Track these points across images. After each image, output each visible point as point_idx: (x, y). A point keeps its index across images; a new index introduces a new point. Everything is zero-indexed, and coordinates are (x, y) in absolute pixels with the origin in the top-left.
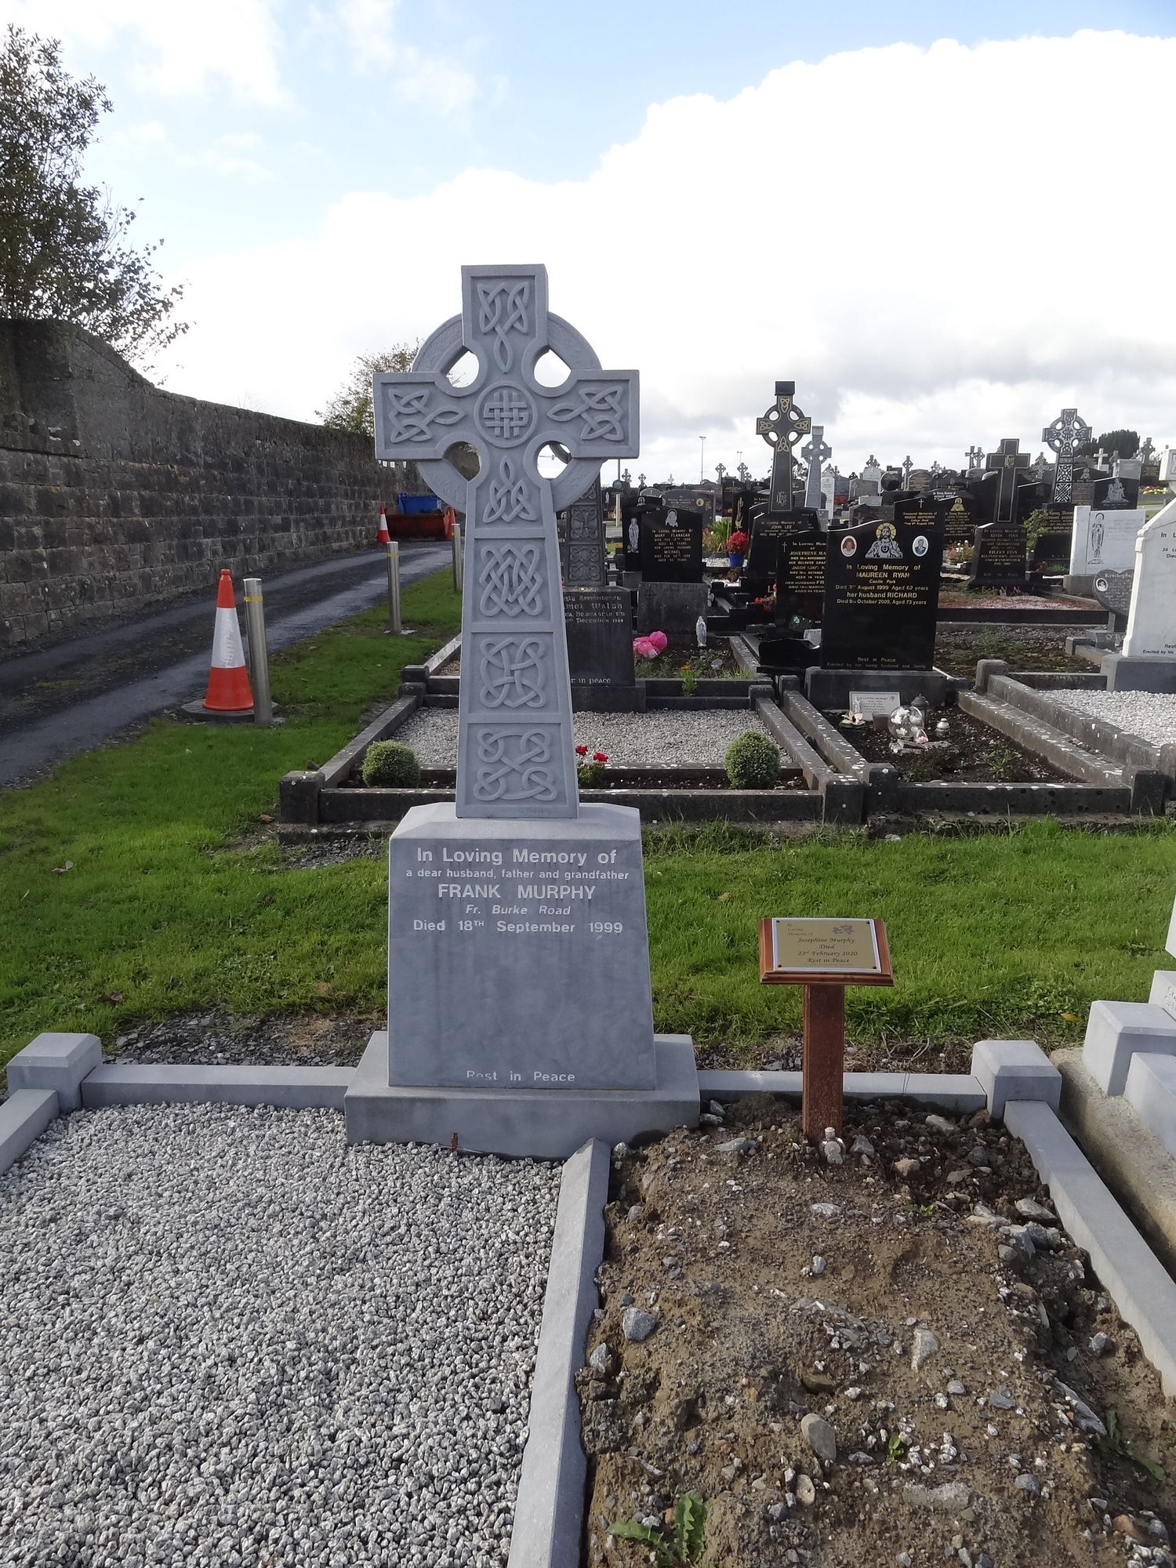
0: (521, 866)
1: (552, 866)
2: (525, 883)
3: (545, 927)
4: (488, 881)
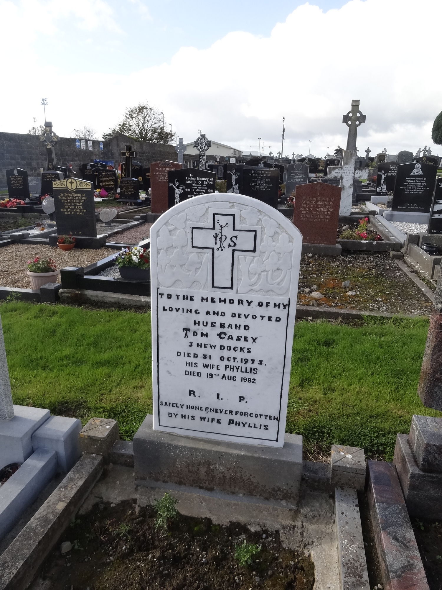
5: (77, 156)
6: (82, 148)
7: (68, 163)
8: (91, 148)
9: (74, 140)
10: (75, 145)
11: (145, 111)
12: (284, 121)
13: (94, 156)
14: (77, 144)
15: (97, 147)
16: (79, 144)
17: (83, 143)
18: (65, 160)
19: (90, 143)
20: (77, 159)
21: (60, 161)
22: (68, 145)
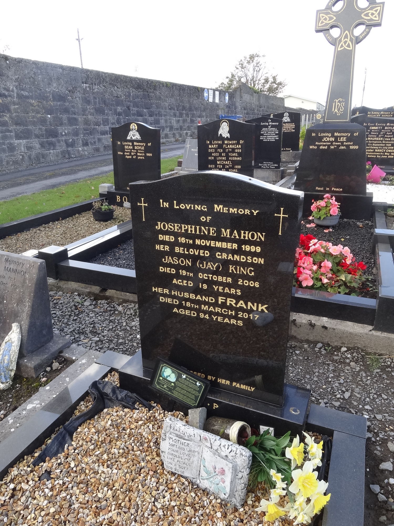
5: (204, 110)
6: (210, 101)
7: (196, 119)
8: (217, 101)
9: (203, 90)
10: (204, 96)
11: (256, 58)
13: (220, 110)
14: (206, 94)
15: (222, 99)
16: (207, 95)
17: (211, 92)
18: (193, 115)
19: (217, 93)
20: (204, 114)
21: (188, 117)
22: (197, 97)
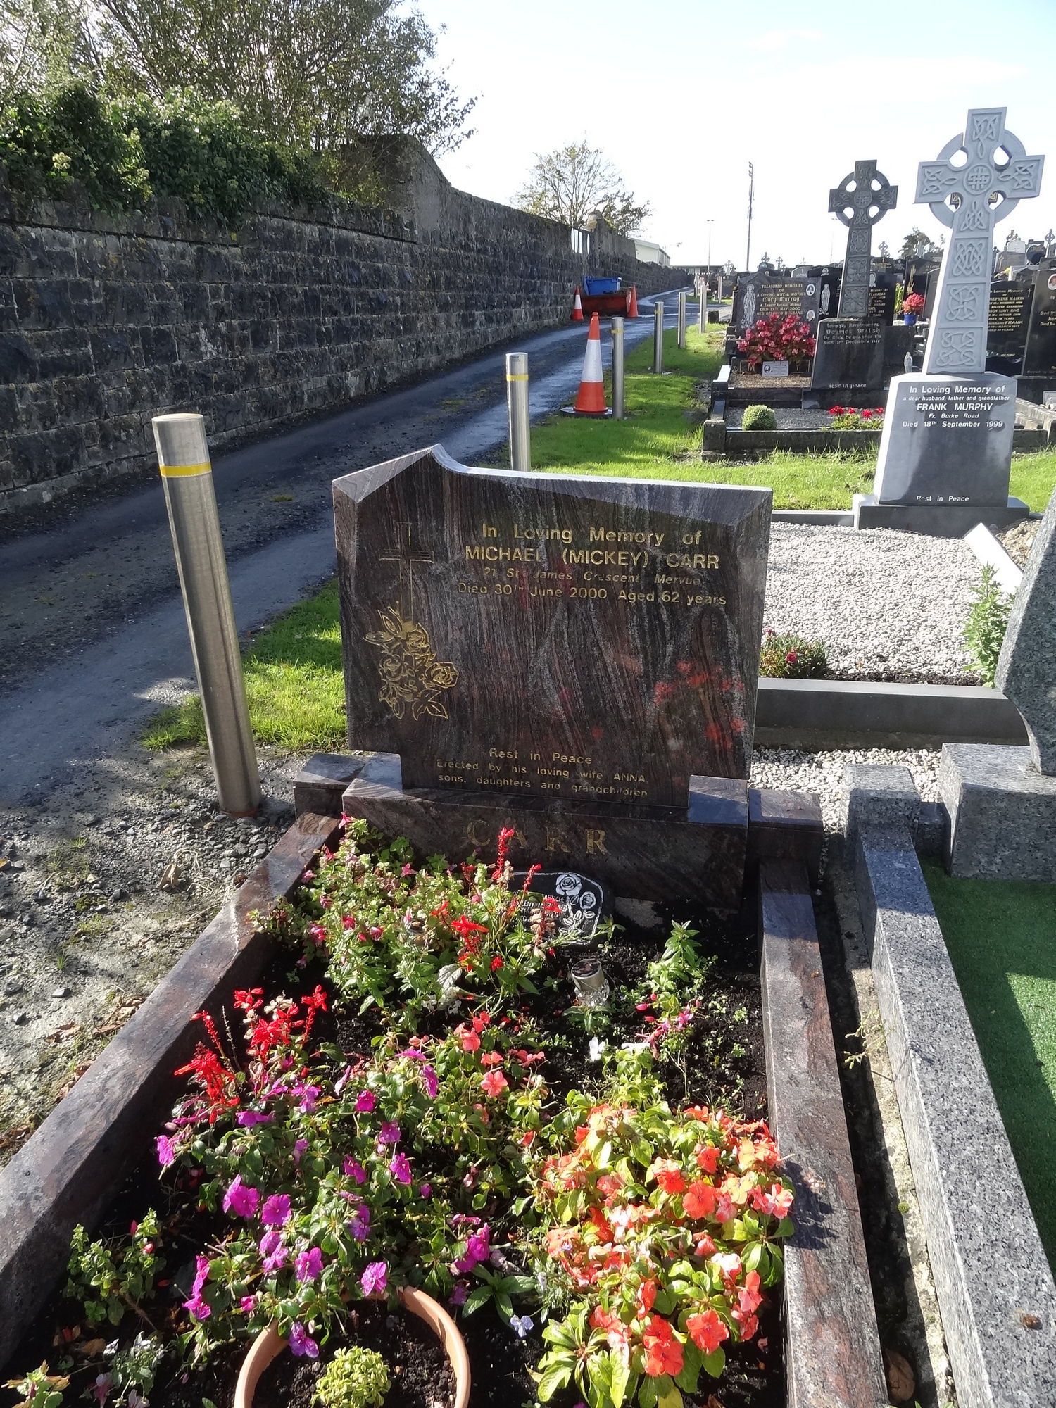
0: (959, 395)
1: (972, 394)
2: (959, 402)
3: (965, 424)
4: (943, 402)
6: (576, 252)
8: (581, 250)
12: (751, 174)
13: (583, 268)
15: (585, 248)
19: (581, 236)
